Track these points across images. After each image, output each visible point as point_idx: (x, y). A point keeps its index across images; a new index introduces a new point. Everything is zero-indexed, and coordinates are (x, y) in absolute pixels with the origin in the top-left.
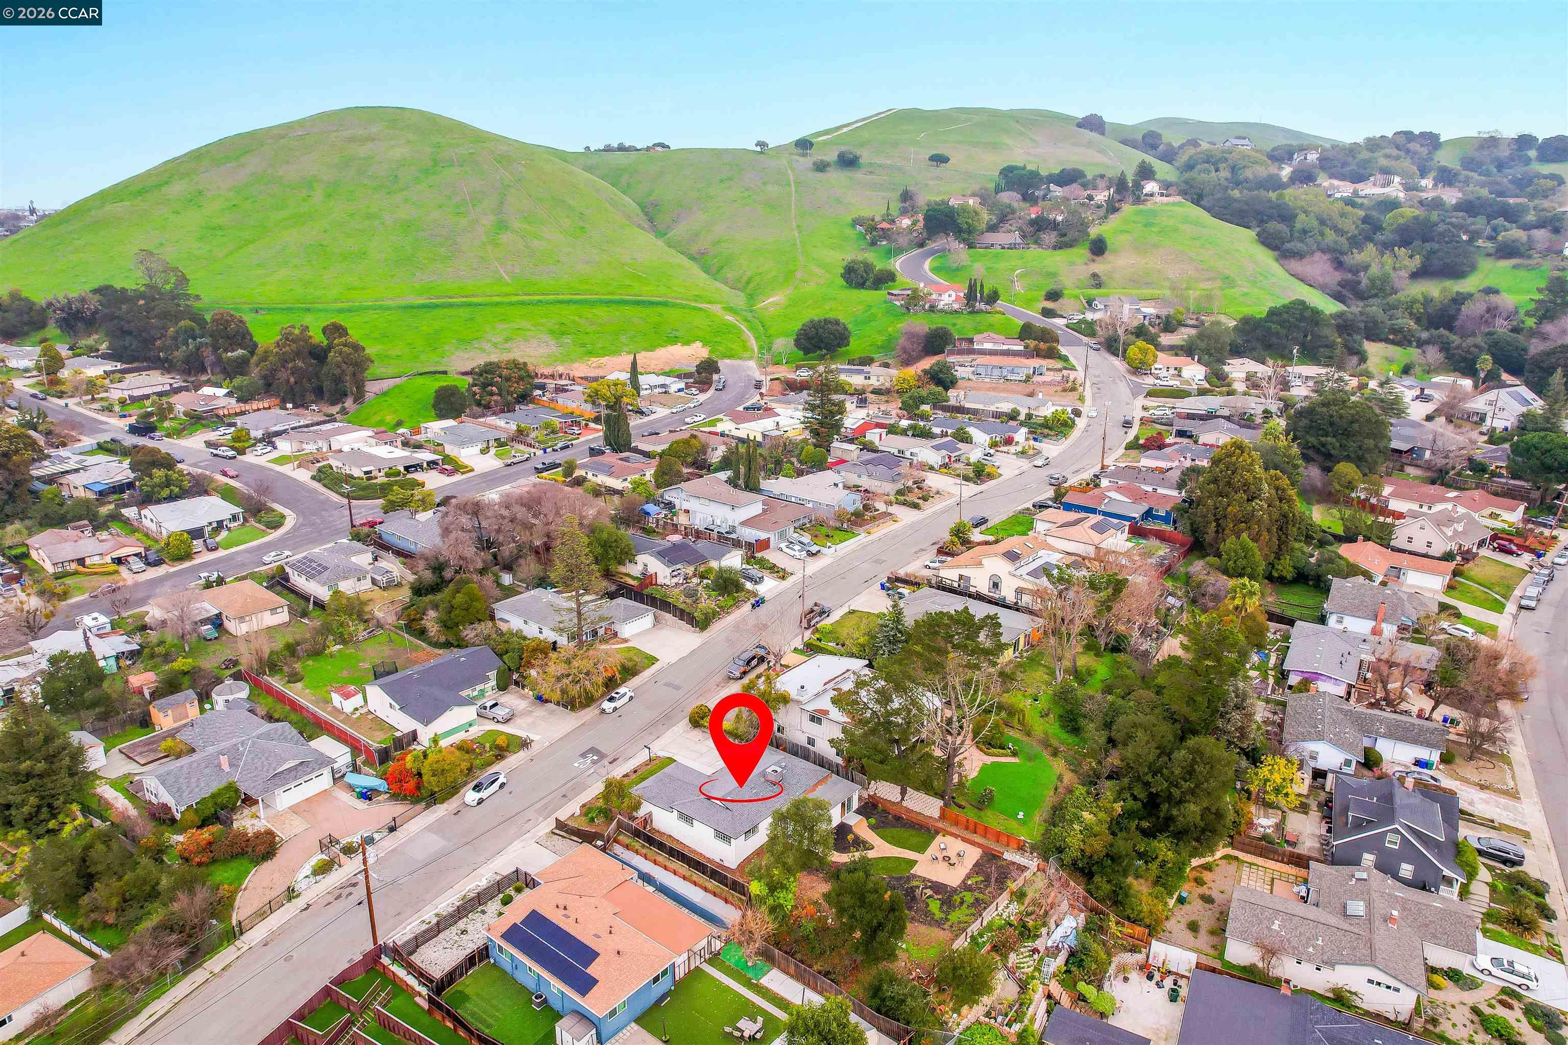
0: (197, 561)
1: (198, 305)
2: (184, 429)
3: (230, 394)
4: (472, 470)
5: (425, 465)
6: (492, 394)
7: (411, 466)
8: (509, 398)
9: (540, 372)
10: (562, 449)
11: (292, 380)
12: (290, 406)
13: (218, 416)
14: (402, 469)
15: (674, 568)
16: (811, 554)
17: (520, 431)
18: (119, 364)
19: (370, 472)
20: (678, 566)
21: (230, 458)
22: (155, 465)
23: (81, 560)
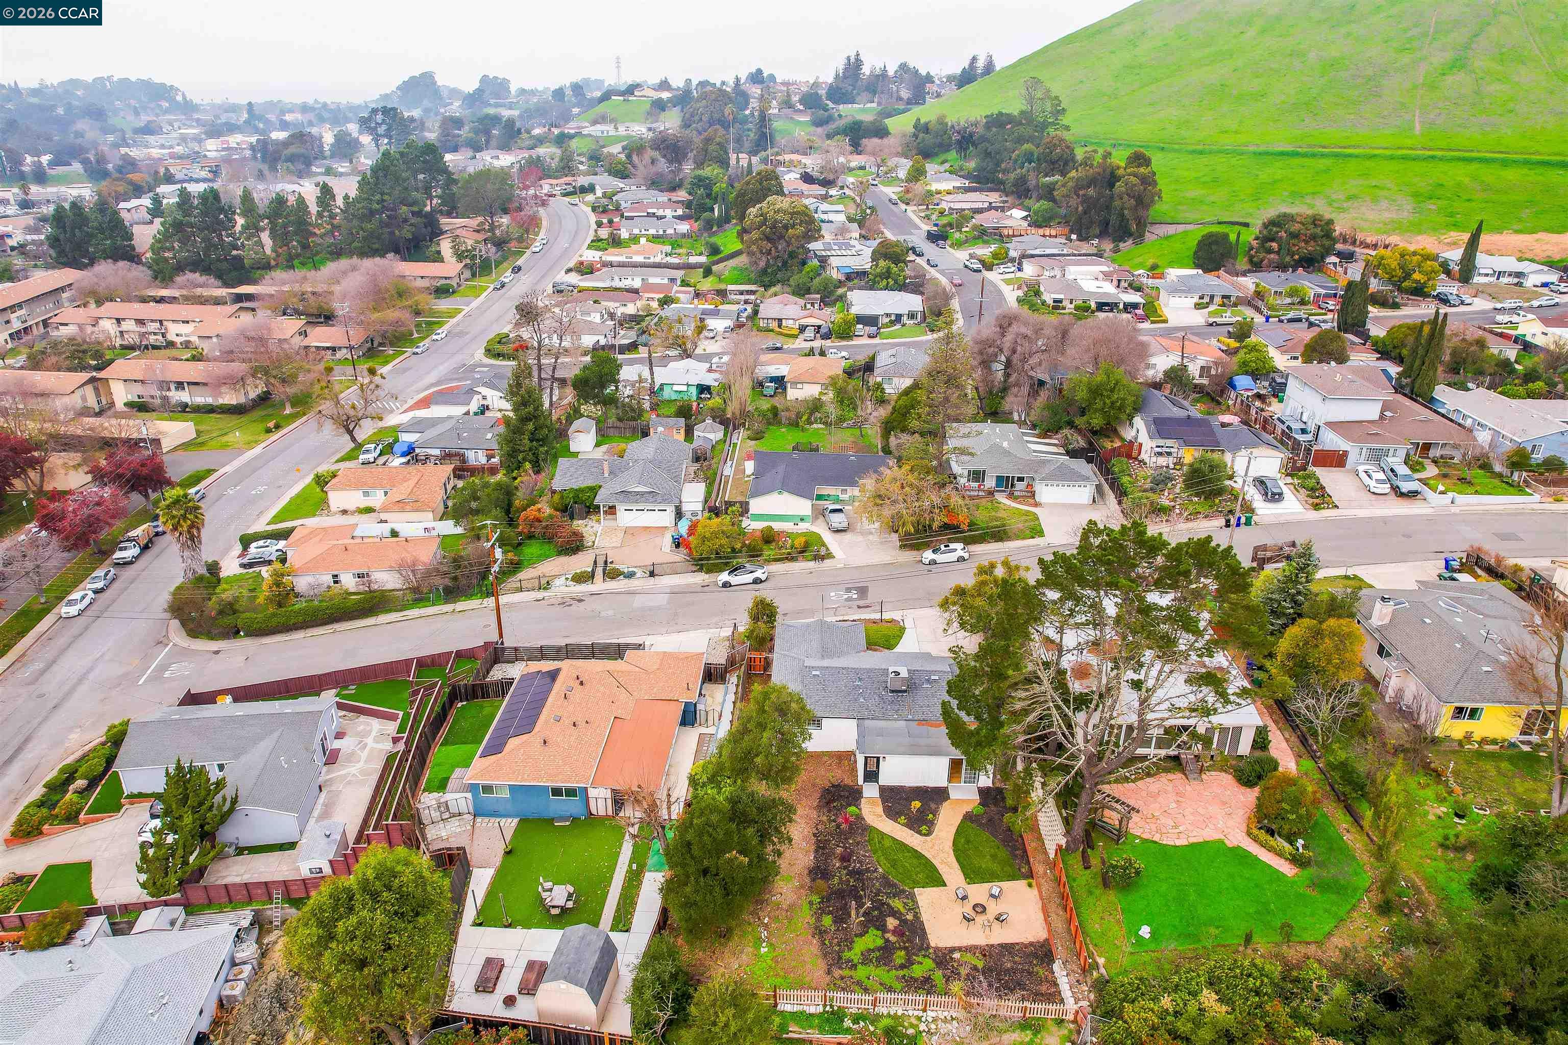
0: (855, 342)
1: (1067, 136)
2: (966, 242)
3: (1025, 218)
4: (1165, 321)
5: (1121, 306)
6: (1270, 251)
7: (1107, 304)
8: (1288, 259)
9: (1360, 236)
10: (1290, 321)
11: (1080, 208)
12: (1074, 237)
13: (1001, 236)
14: (1093, 306)
15: (1161, 442)
16: (1397, 492)
17: (1259, 295)
18: (967, 182)
19: (1060, 301)
20: (1169, 443)
21: (975, 271)
22: (886, 256)
23: (780, 320)
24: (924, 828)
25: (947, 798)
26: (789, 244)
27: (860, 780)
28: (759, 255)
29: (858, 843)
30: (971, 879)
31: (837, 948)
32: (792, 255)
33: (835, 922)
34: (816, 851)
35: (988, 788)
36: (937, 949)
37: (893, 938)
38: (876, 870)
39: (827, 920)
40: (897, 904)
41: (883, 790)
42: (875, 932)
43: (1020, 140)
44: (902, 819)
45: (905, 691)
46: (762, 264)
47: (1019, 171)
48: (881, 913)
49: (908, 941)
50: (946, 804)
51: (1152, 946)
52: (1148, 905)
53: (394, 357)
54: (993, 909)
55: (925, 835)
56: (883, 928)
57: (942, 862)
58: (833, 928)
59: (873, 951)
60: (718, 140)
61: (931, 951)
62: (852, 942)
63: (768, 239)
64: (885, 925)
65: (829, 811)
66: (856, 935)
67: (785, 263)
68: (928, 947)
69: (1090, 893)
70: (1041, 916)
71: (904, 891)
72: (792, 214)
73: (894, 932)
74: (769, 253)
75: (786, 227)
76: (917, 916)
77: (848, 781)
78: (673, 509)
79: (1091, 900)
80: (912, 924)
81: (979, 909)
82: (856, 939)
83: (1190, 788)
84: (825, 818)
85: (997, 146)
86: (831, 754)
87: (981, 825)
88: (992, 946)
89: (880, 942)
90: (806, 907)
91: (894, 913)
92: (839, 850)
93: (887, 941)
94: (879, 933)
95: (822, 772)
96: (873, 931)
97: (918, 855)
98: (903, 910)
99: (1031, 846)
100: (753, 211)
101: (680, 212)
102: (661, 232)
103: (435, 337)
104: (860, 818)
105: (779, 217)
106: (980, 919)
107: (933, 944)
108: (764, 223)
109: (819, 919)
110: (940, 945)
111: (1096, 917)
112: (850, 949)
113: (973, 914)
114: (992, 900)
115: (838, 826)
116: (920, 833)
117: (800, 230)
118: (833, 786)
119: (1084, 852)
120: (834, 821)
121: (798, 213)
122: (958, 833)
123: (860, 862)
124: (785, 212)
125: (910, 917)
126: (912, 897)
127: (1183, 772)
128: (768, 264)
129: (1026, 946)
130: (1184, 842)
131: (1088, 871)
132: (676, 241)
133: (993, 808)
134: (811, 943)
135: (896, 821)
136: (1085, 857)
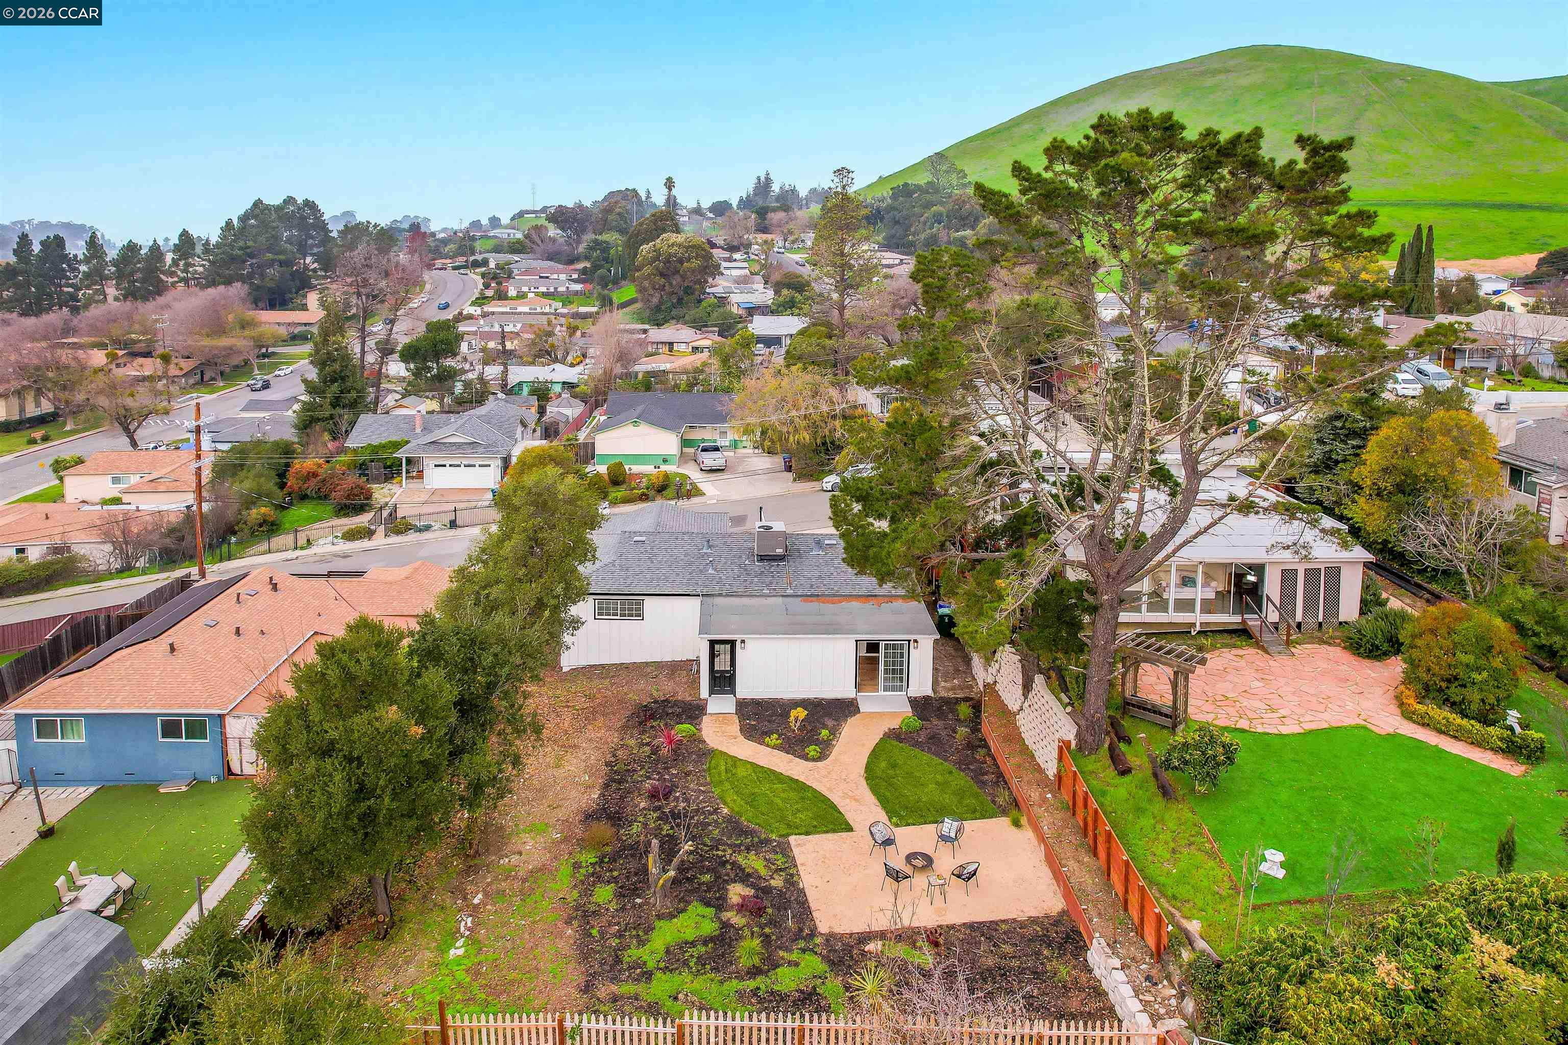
18: (876, 246)
22: (789, 286)
23: (671, 344)
24: (812, 750)
25: (857, 710)
26: (683, 278)
27: (704, 692)
28: (651, 292)
29: (687, 774)
30: (901, 818)
31: (614, 942)
32: (688, 291)
33: (619, 895)
34: (606, 786)
35: (926, 698)
36: (831, 938)
37: (737, 919)
38: (716, 811)
39: (604, 894)
40: (754, 862)
41: (742, 705)
42: (702, 910)
43: (928, 205)
44: (774, 739)
45: (781, 558)
46: (655, 300)
47: (928, 231)
48: (718, 877)
49: (772, 923)
50: (851, 721)
51: (1296, 892)
52: (1262, 821)
53: (224, 388)
54: (946, 862)
55: (814, 760)
56: (719, 904)
57: (845, 796)
58: (613, 907)
59: (693, 944)
60: (618, 210)
61: (818, 940)
62: (650, 929)
63: (662, 275)
64: (723, 898)
65: (643, 732)
66: (659, 917)
67: (680, 300)
68: (813, 933)
69: (1139, 811)
70: (1045, 872)
71: (768, 841)
72: (687, 248)
73: (741, 908)
74: (663, 288)
75: (681, 261)
76: (792, 881)
77: (683, 695)
78: (499, 462)
79: (1146, 822)
80: (781, 894)
81: (919, 863)
82: (658, 924)
83: (1278, 664)
84: (632, 742)
85: (905, 212)
86: (659, 666)
87: (916, 744)
88: (952, 927)
89: (709, 928)
90: (565, 871)
91: (745, 877)
92: (648, 785)
93: (726, 925)
94: (710, 911)
95: (642, 684)
96: (696, 909)
97: (800, 787)
98: (763, 872)
99: (1009, 764)
100: (645, 248)
101: (575, 276)
102: (552, 290)
103: (277, 373)
104: (696, 739)
105: (672, 251)
106: (920, 881)
107: (823, 928)
108: (657, 258)
109: (587, 892)
110: (838, 930)
111: (1162, 851)
112: (642, 943)
113: (908, 870)
114: (943, 847)
115: (655, 750)
116: (805, 757)
117: (696, 263)
118: (656, 702)
119: (1111, 748)
120: (648, 744)
121: (693, 247)
122: (875, 754)
123: (687, 800)
124: (680, 245)
125: (777, 882)
126: (784, 849)
127: (1259, 645)
128: (661, 303)
129: (1022, 925)
130: (1294, 729)
131: (1127, 779)
132: (567, 298)
133: (935, 722)
134: (561, 935)
135: (762, 743)
136: (1115, 758)
